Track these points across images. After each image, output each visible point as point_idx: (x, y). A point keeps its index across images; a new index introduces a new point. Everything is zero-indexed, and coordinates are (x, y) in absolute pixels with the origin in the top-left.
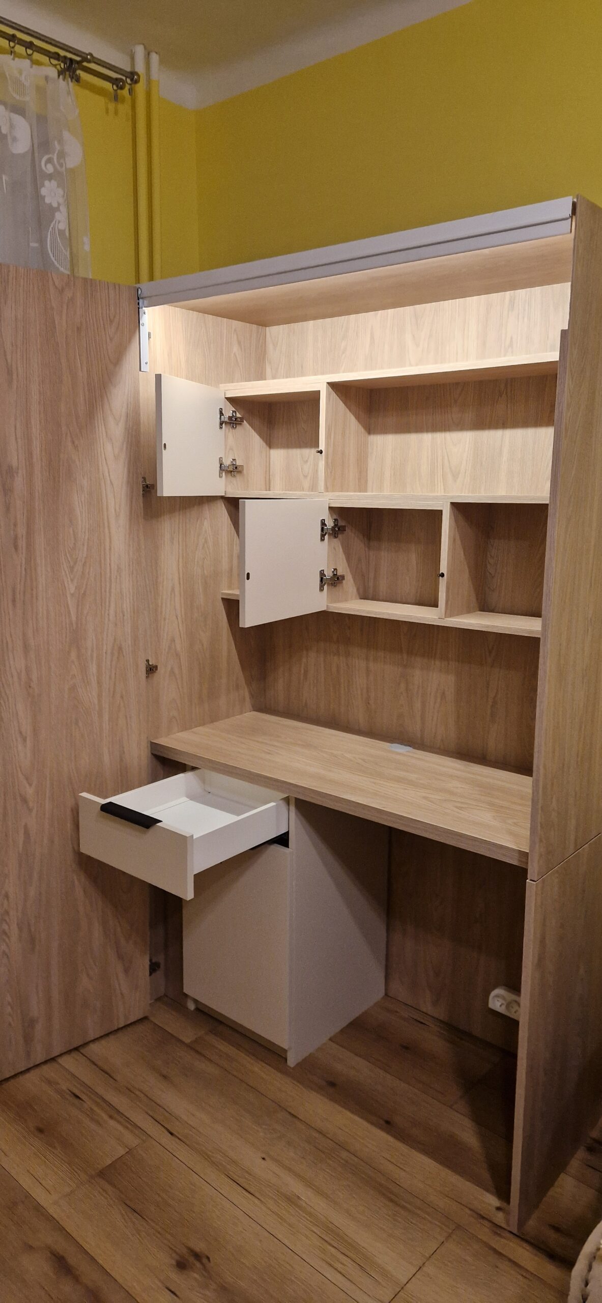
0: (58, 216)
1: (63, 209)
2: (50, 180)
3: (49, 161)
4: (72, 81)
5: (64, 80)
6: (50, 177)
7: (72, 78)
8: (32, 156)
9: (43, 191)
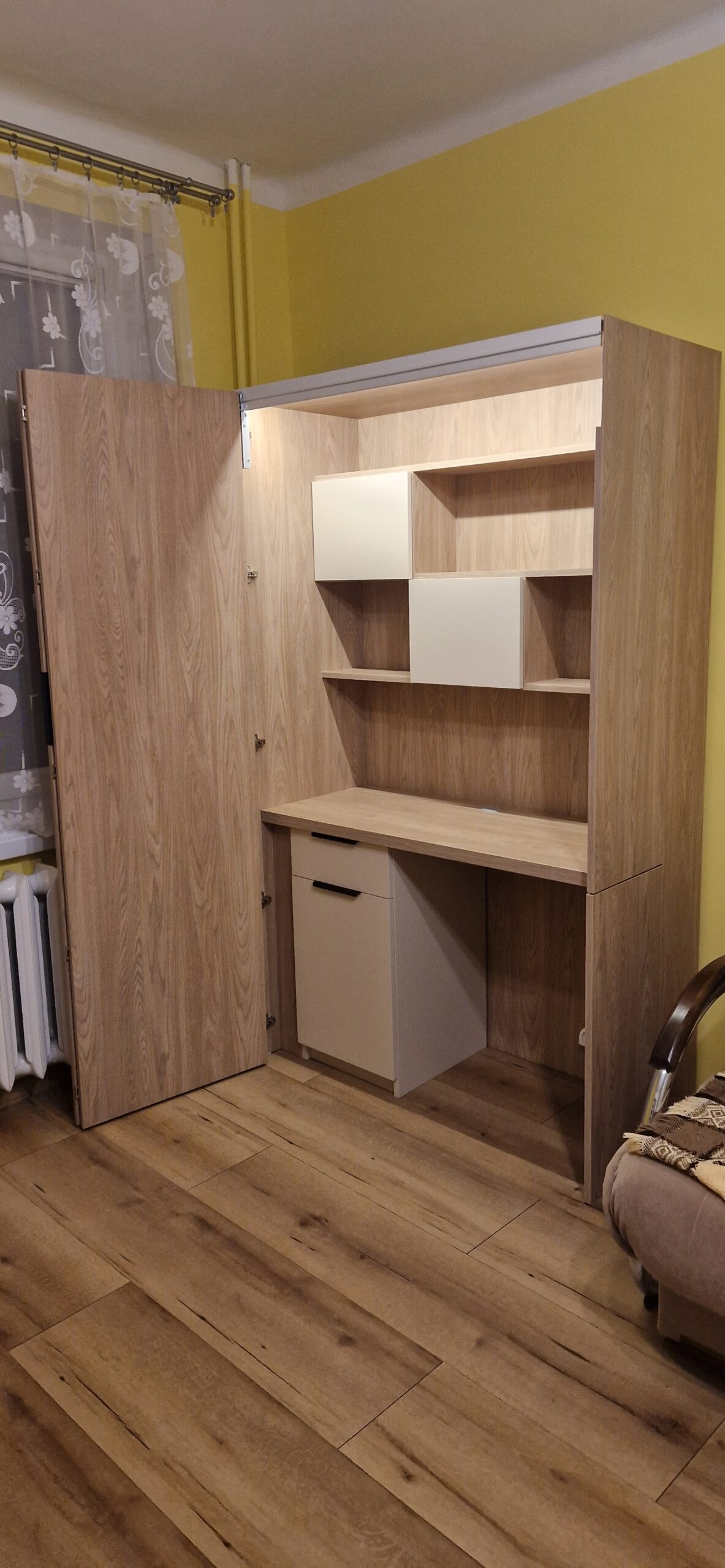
0: (164, 327)
1: (168, 320)
2: (156, 296)
3: (155, 279)
4: (173, 203)
5: (166, 203)
6: (155, 293)
7: (173, 200)
8: (141, 275)
9: (151, 307)
